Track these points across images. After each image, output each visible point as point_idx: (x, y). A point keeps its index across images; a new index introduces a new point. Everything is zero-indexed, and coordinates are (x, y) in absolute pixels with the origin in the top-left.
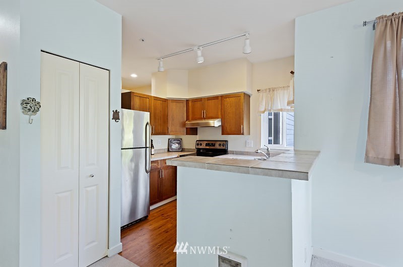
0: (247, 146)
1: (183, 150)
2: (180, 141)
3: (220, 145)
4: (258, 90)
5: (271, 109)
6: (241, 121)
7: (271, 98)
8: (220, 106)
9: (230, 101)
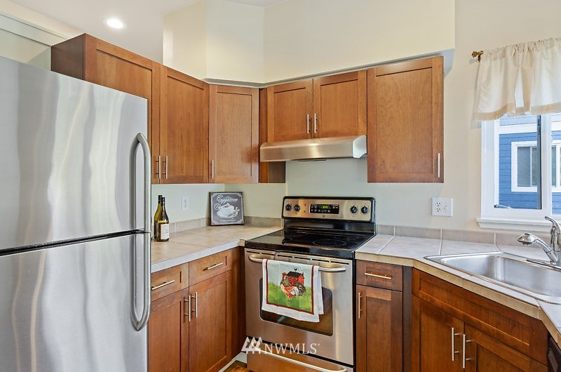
0: (435, 212)
1: (247, 222)
2: (238, 199)
3: (353, 210)
4: (474, 54)
5: (527, 104)
6: (435, 141)
7: (523, 71)
8: (362, 99)
9: (395, 84)
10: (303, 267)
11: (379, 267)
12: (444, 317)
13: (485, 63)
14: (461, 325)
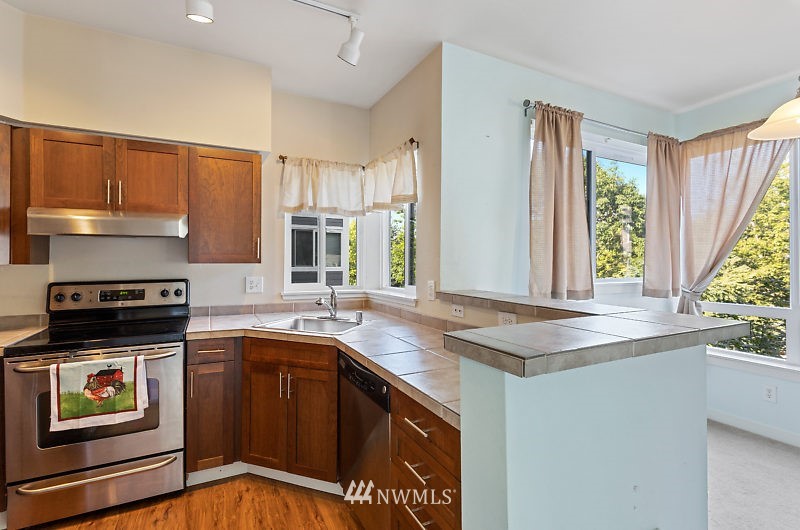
0: (248, 290)
3: (164, 294)
4: (281, 157)
5: (315, 205)
6: (255, 227)
7: (312, 180)
8: (183, 177)
9: (219, 169)
10: (117, 362)
11: (210, 343)
12: (271, 369)
13: (288, 167)
14: (286, 369)
